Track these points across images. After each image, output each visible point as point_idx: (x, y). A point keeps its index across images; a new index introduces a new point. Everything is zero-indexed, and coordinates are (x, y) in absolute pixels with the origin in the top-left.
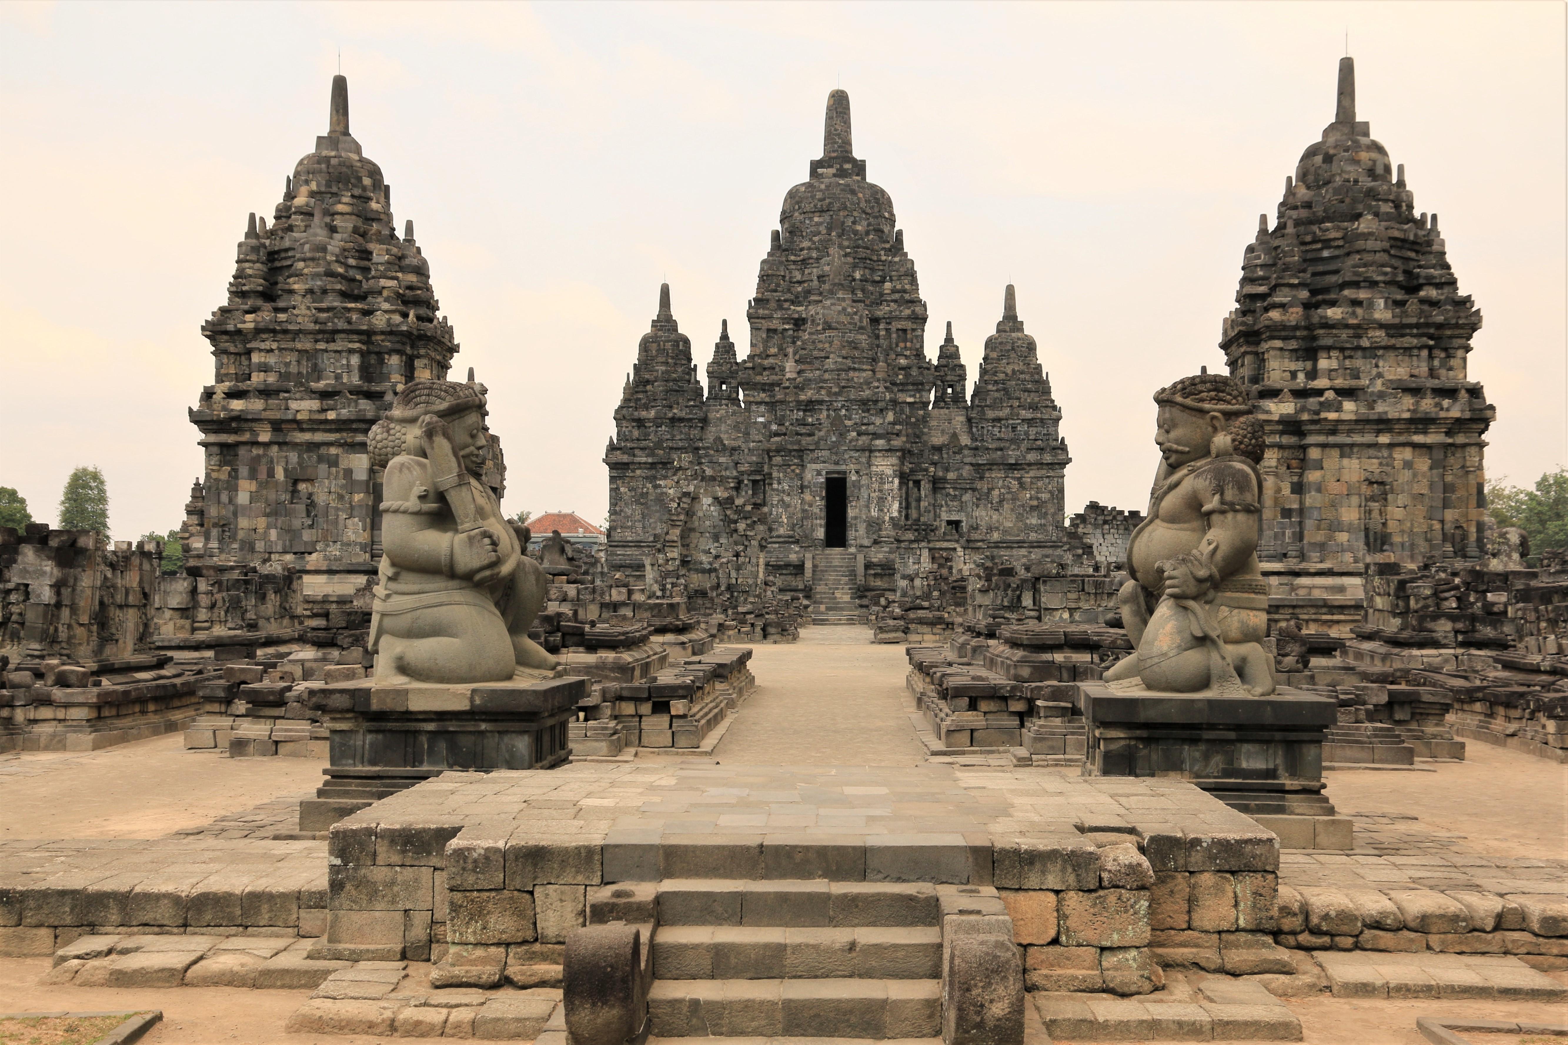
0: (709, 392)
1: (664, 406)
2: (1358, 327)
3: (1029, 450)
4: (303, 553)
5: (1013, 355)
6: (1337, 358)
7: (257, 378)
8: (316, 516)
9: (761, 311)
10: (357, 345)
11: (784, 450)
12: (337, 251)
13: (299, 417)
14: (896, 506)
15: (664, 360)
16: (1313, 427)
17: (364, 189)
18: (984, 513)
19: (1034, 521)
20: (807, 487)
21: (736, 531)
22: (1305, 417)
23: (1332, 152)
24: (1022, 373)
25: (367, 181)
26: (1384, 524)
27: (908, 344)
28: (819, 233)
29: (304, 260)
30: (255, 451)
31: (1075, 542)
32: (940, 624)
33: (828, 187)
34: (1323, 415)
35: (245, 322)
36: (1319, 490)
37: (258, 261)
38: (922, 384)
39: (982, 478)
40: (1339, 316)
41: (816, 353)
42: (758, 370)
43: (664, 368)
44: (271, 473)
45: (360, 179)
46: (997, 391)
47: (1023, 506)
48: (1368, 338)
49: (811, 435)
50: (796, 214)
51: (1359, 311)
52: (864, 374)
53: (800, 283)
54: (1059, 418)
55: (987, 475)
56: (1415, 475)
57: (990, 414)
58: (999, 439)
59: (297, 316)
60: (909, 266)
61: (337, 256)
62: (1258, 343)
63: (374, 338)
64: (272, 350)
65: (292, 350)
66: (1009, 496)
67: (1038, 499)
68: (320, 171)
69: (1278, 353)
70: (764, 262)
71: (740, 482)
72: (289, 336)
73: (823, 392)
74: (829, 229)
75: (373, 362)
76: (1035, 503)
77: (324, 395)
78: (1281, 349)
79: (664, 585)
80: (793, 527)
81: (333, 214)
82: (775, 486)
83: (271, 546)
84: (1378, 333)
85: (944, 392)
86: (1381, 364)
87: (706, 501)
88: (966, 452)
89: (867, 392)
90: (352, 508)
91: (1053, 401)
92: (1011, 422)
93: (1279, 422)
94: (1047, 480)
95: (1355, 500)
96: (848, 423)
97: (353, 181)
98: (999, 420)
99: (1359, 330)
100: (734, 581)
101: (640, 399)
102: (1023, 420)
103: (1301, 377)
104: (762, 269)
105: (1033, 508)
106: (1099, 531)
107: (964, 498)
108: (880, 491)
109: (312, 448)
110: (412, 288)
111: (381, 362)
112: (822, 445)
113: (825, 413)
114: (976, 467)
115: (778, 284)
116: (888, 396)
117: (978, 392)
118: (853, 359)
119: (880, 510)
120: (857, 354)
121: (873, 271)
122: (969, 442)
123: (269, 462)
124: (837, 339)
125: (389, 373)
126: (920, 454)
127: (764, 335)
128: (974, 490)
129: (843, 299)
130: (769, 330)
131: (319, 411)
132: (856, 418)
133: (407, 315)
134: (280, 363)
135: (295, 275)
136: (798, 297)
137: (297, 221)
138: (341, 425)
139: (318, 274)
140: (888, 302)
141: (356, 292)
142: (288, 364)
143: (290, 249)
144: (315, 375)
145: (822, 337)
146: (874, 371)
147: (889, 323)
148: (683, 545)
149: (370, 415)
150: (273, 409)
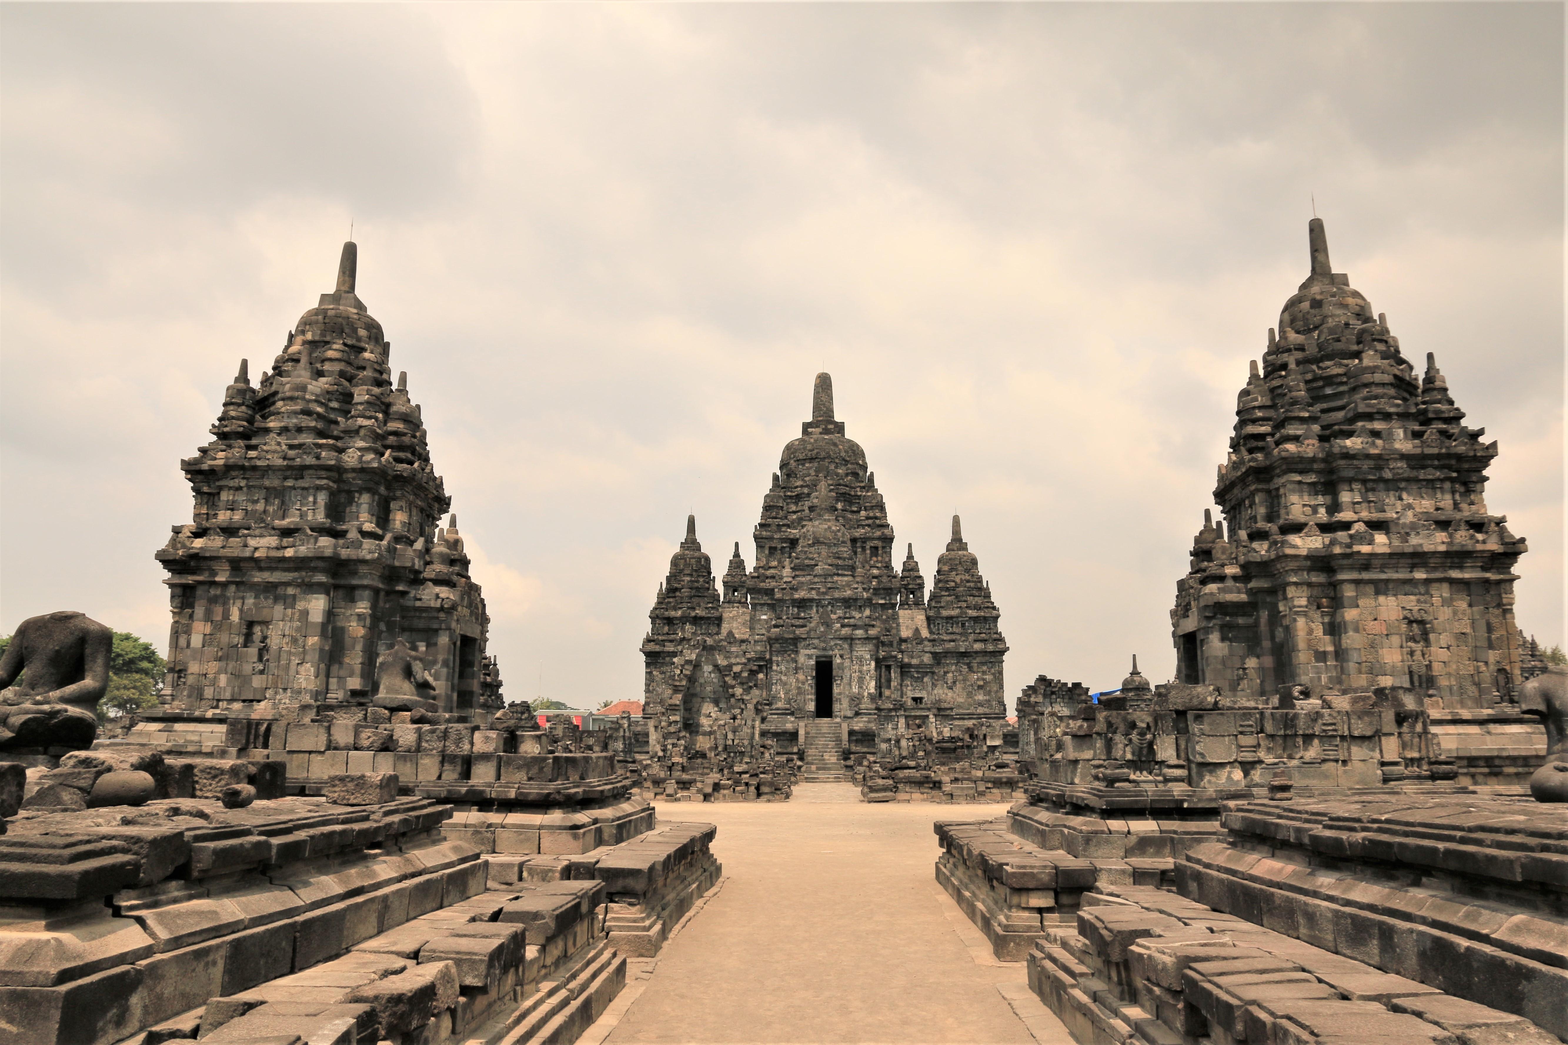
0: (724, 598)
1: (689, 608)
2: (1379, 457)
3: (976, 641)
4: (252, 701)
5: (960, 568)
6: (1360, 491)
7: (223, 516)
8: (268, 660)
9: (764, 533)
10: (324, 482)
11: (782, 638)
12: (318, 391)
13: (257, 555)
14: (873, 683)
15: (688, 572)
16: (1345, 562)
17: (359, 339)
18: (941, 691)
19: (980, 697)
20: (801, 669)
21: (733, 695)
22: (1337, 550)
23: (1318, 297)
24: (968, 581)
25: (362, 332)
26: (1429, 667)
27: (880, 558)
28: (809, 475)
29: (283, 399)
30: (213, 592)
32: (928, 782)
33: (816, 441)
34: (1356, 548)
35: (215, 459)
36: (1357, 630)
37: (243, 404)
38: (891, 589)
39: (939, 664)
40: (1359, 446)
41: (807, 562)
42: (762, 578)
43: (688, 578)
44: (226, 616)
45: (355, 330)
46: (948, 595)
47: (972, 685)
48: (1391, 470)
49: (804, 626)
50: (792, 461)
51: (1379, 442)
52: (846, 579)
53: (795, 512)
54: (998, 617)
55: (943, 661)
56: (1455, 613)
57: (945, 613)
58: (951, 633)
59: (267, 452)
60: (879, 499)
61: (317, 395)
62: (1269, 480)
63: (345, 476)
64: (240, 488)
66: (961, 678)
67: (984, 680)
68: (317, 322)
69: (1296, 486)
70: (766, 496)
72: (258, 473)
73: (814, 592)
74: (817, 471)
75: (343, 500)
76: (981, 683)
77: (287, 532)
78: (1300, 482)
79: (665, 746)
80: (789, 701)
81: (323, 361)
82: (775, 668)
83: (219, 693)
84: (1399, 465)
85: (908, 597)
86: (1405, 496)
87: (707, 668)
88: (926, 643)
89: (849, 592)
90: (304, 652)
91: (993, 603)
92: (960, 619)
93: (1307, 557)
94: (989, 665)
95: (1395, 640)
96: (833, 616)
97: (347, 330)
98: (951, 618)
99: (1380, 461)
100: (730, 742)
101: (670, 603)
102: (970, 618)
103: (1322, 511)
104: (765, 502)
105: (980, 687)
106: (1047, 700)
107: (925, 679)
108: (860, 672)
109: (270, 589)
110: (395, 433)
111: (351, 501)
112: (812, 634)
113: (815, 609)
114: (935, 655)
115: (778, 513)
116: (865, 595)
117: (933, 597)
118: (837, 566)
119: (860, 687)
120: (840, 562)
121: (851, 503)
122: (928, 635)
123: (225, 603)
124: (824, 551)
125: (358, 512)
126: (891, 644)
127: (767, 552)
128: (933, 673)
129: (829, 520)
130: (770, 548)
131: (277, 548)
132: (840, 613)
133: (382, 455)
134: (248, 501)
135: (274, 414)
136: (793, 523)
137: (288, 366)
138: (300, 564)
139: (295, 413)
140: (863, 526)
141: (335, 433)
142: (256, 502)
143: (276, 393)
144: (281, 513)
145: (812, 549)
146: (853, 576)
147: (864, 542)
148: (686, 710)
149: (328, 552)
150: (234, 547)
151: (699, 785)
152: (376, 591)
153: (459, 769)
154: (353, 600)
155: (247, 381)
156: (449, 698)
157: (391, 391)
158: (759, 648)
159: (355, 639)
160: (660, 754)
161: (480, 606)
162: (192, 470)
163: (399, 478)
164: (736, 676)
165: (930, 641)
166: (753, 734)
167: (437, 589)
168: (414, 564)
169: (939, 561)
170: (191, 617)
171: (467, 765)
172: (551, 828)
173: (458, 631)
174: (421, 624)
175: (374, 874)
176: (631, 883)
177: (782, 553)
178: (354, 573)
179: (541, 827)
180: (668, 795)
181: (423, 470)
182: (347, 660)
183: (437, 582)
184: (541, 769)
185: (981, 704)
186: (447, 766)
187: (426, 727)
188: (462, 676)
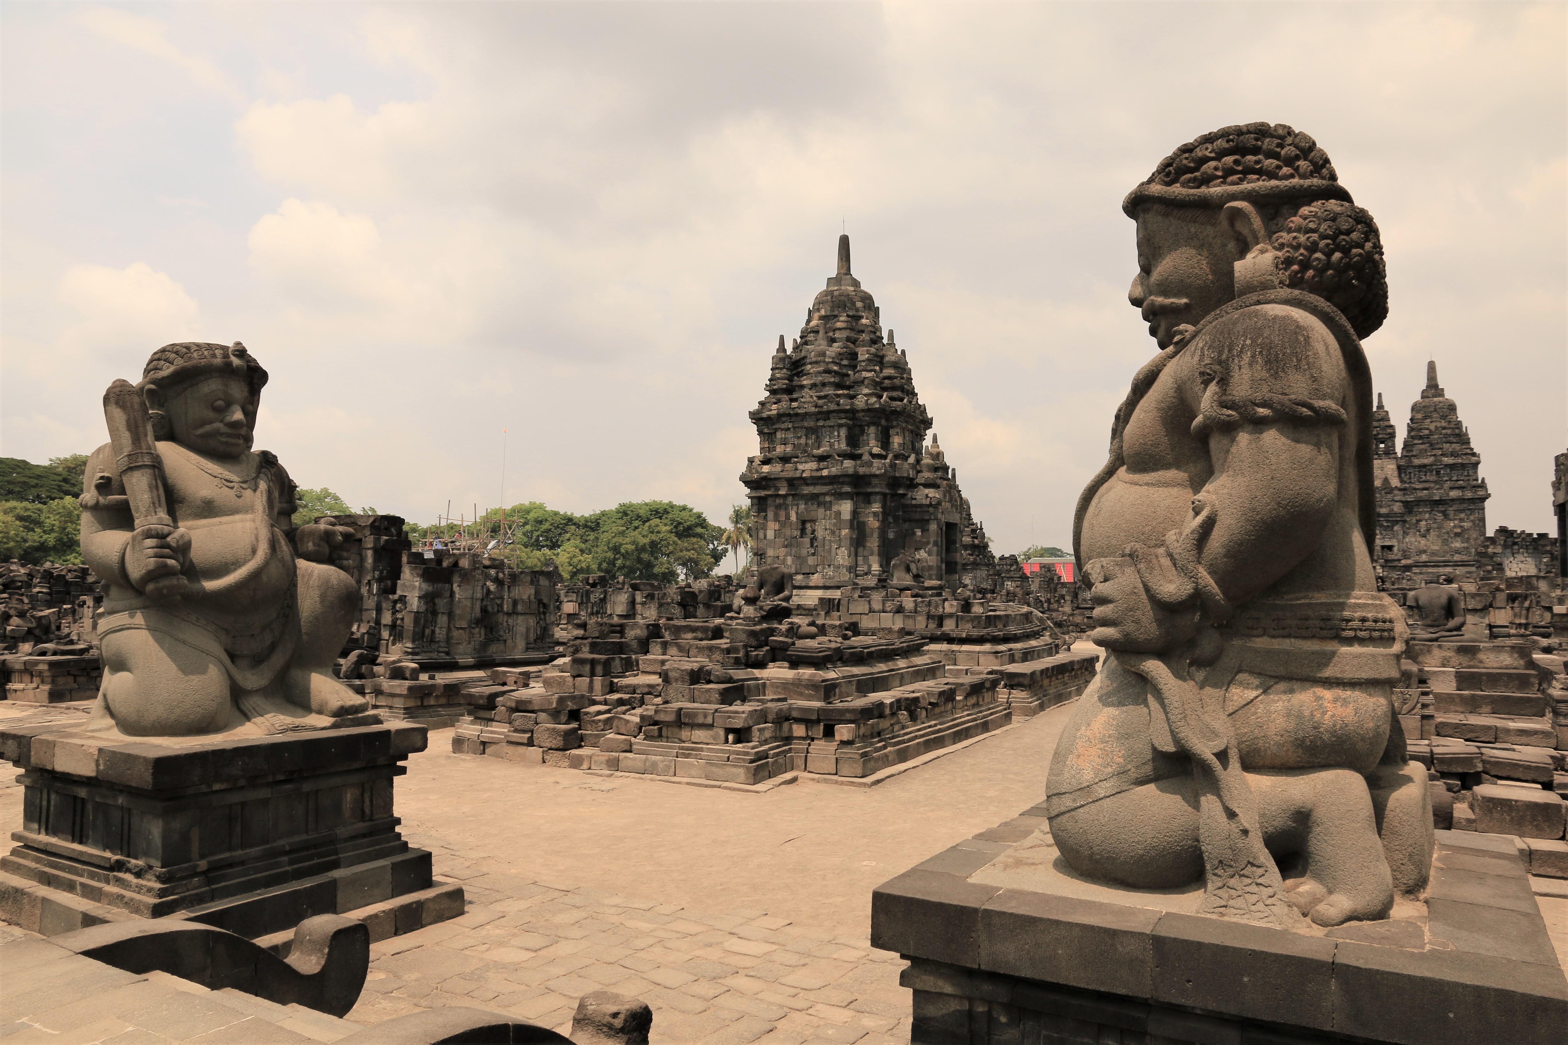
3: (1452, 488)
4: (809, 574)
5: (1435, 415)
7: (780, 449)
8: (817, 546)
10: (843, 421)
12: (833, 354)
13: (804, 475)
17: (857, 310)
18: (1413, 539)
24: (1444, 428)
25: (859, 304)
29: (811, 363)
30: (778, 501)
31: (1484, 560)
35: (771, 410)
37: (784, 368)
39: (1410, 512)
44: (788, 517)
45: (854, 304)
46: (1422, 444)
47: (1448, 533)
54: (1478, 463)
55: (1415, 510)
57: (1416, 462)
59: (804, 403)
61: (833, 358)
63: (857, 415)
64: (788, 429)
65: (802, 427)
66: (1435, 525)
67: (1461, 527)
68: (827, 301)
72: (800, 418)
75: (857, 432)
76: (1459, 530)
77: (822, 458)
81: (834, 331)
83: (788, 569)
88: (1396, 492)
90: (840, 540)
91: (1472, 449)
92: (1434, 467)
94: (1469, 512)
97: (848, 305)
98: (1425, 466)
102: (1446, 465)
109: (814, 498)
110: (889, 378)
111: (862, 432)
114: (1406, 504)
123: (786, 509)
125: (868, 440)
128: (1405, 522)
131: (817, 470)
133: (881, 397)
134: (794, 437)
135: (806, 375)
137: (811, 337)
138: (832, 480)
139: (819, 373)
141: (848, 383)
142: (799, 438)
143: (805, 357)
144: (817, 444)
149: (851, 471)
150: (788, 471)
152: (884, 495)
153: (936, 622)
154: (869, 502)
155: (785, 351)
156: (939, 568)
157: (884, 345)
159: (873, 529)
161: (958, 500)
162: (757, 418)
163: (895, 413)
165: (1400, 490)
167: (927, 491)
168: (909, 474)
169: (1413, 409)
170: (765, 518)
171: (940, 620)
172: (984, 653)
173: (943, 520)
174: (917, 516)
175: (897, 665)
176: (1021, 680)
178: (869, 484)
179: (979, 652)
181: (911, 402)
182: (868, 544)
183: (927, 485)
184: (979, 622)
185: (1458, 552)
186: (930, 621)
187: (919, 599)
188: (948, 550)
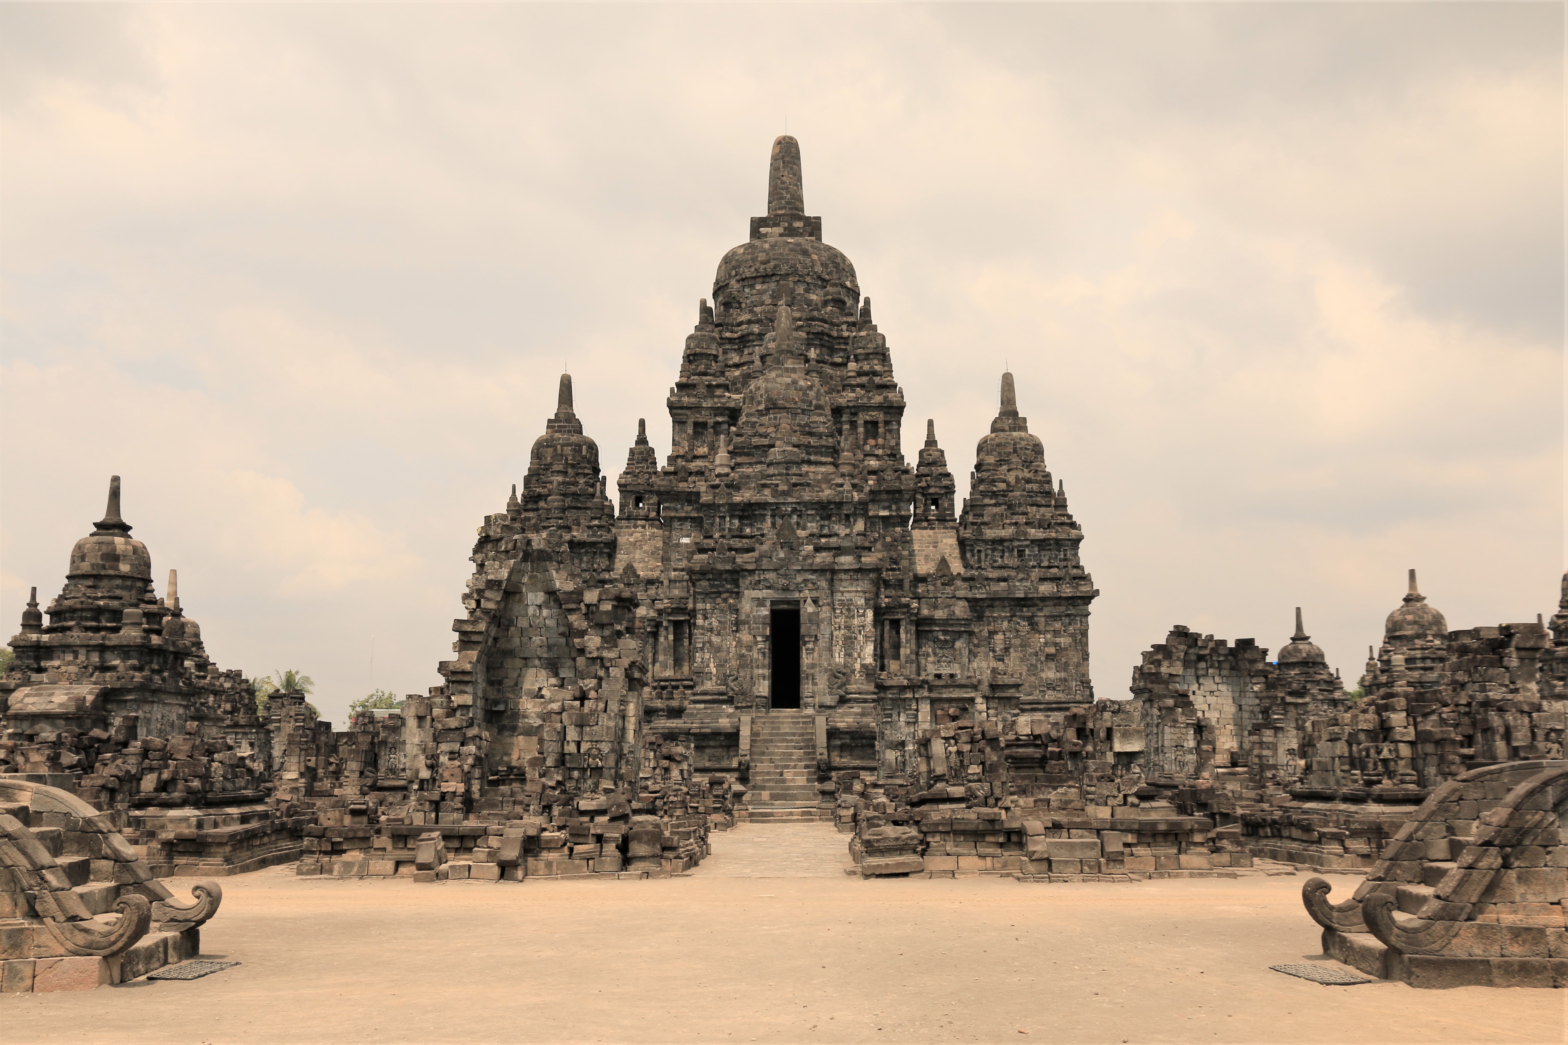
0: (621, 510)
1: (560, 527)
9: (685, 399)
11: (712, 571)
14: (870, 648)
15: (560, 468)
19: (1050, 674)
20: (745, 623)
21: (582, 651)
27: (880, 441)
28: (762, 304)
33: (773, 246)
38: (900, 492)
41: (756, 441)
42: (682, 474)
43: (560, 478)
49: (751, 550)
50: (733, 282)
52: (822, 469)
53: (737, 366)
58: (1000, 567)
60: (880, 342)
70: (690, 338)
71: (658, 625)
73: (767, 492)
74: (775, 297)
79: (435, 757)
80: (724, 679)
82: (700, 622)
85: (927, 510)
87: (534, 598)
89: (827, 492)
96: (801, 533)
100: (571, 748)
101: (529, 519)
104: (688, 347)
105: (1050, 657)
106: (1191, 672)
107: (958, 644)
108: (848, 628)
112: (765, 564)
113: (769, 520)
115: (708, 366)
116: (856, 496)
117: (970, 506)
118: (808, 446)
119: (848, 655)
120: (813, 441)
121: (832, 351)
122: (962, 571)
124: (785, 421)
126: (900, 584)
127: (690, 431)
129: (794, 370)
130: (696, 424)
132: (813, 526)
136: (734, 384)
140: (853, 387)
145: (765, 419)
146: (836, 466)
147: (855, 414)
148: (490, 683)
151: (494, 842)
158: (676, 592)
160: (425, 774)
164: (591, 611)
166: (624, 729)
177: (717, 433)
180: (422, 867)
